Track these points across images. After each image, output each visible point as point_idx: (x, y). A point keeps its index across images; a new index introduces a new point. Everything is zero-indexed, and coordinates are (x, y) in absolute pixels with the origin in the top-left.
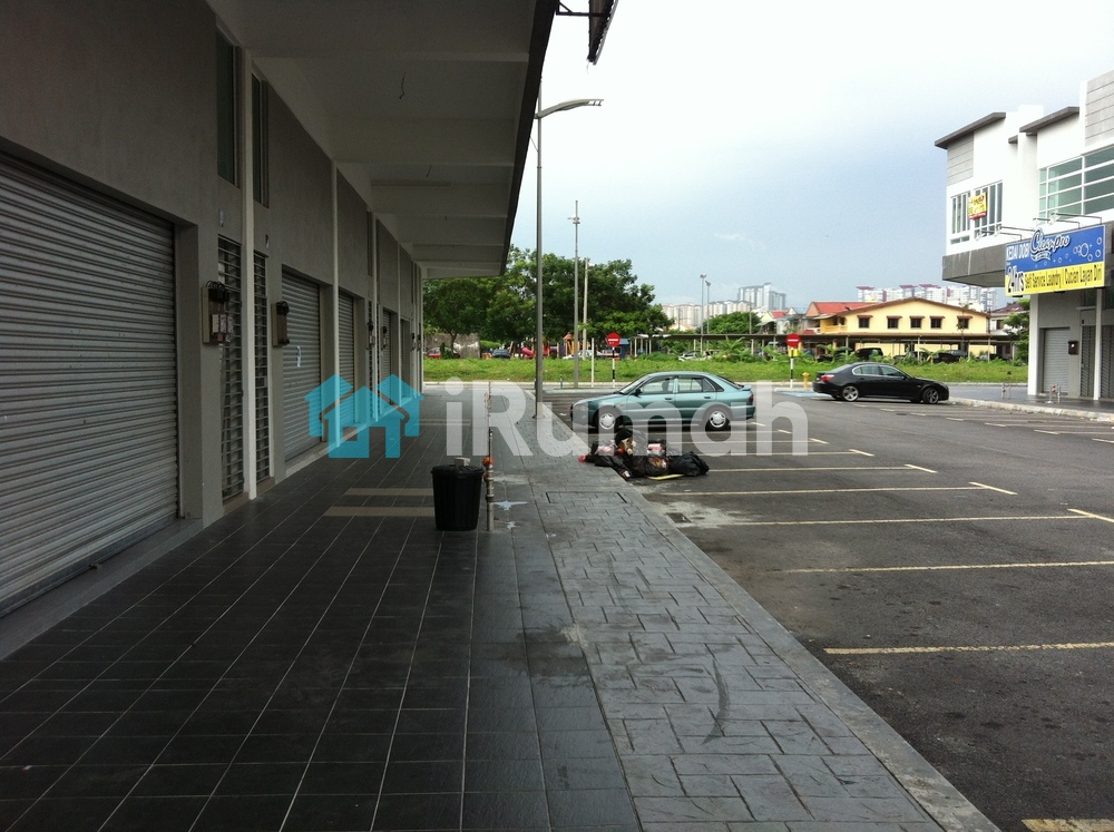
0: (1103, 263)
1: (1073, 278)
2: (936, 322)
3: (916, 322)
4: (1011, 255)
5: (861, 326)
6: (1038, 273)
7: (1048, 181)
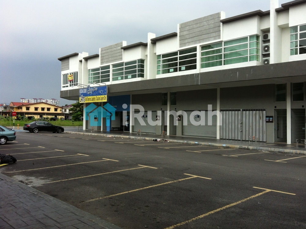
0: (106, 95)
1: (99, 99)
2: (49, 109)
3: (43, 109)
4: (81, 92)
5: (27, 110)
6: (89, 97)
7: (91, 73)
